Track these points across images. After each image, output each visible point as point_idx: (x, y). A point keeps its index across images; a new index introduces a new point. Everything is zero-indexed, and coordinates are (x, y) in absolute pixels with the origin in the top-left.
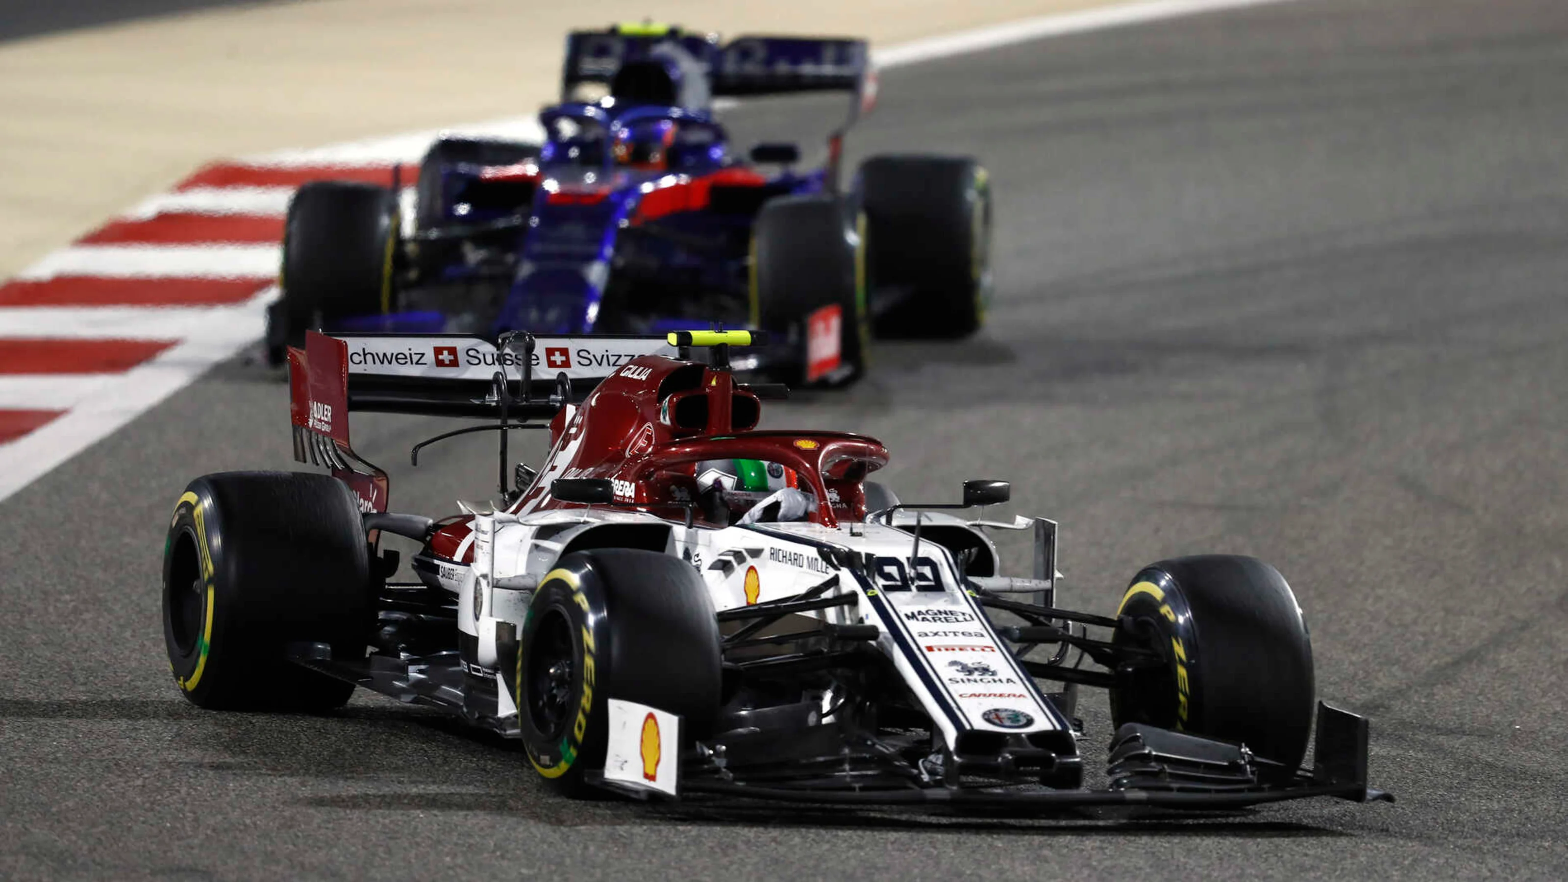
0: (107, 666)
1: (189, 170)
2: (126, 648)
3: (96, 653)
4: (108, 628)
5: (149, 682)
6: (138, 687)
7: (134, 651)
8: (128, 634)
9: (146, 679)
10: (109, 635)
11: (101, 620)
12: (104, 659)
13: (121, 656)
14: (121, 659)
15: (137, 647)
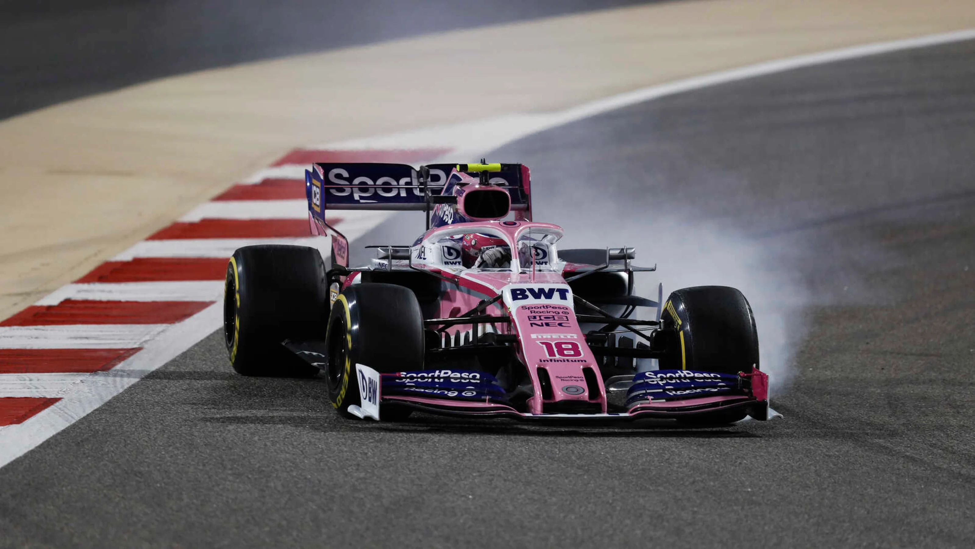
0: (244, 458)
1: (281, 154)
2: (256, 447)
3: (237, 450)
4: (244, 435)
5: (271, 468)
6: (264, 471)
7: (260, 448)
8: (256, 438)
9: (268, 466)
10: (244, 439)
11: (239, 430)
12: (242, 454)
13: (253, 452)
14: (252, 454)
15: (262, 446)
